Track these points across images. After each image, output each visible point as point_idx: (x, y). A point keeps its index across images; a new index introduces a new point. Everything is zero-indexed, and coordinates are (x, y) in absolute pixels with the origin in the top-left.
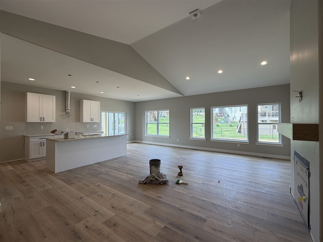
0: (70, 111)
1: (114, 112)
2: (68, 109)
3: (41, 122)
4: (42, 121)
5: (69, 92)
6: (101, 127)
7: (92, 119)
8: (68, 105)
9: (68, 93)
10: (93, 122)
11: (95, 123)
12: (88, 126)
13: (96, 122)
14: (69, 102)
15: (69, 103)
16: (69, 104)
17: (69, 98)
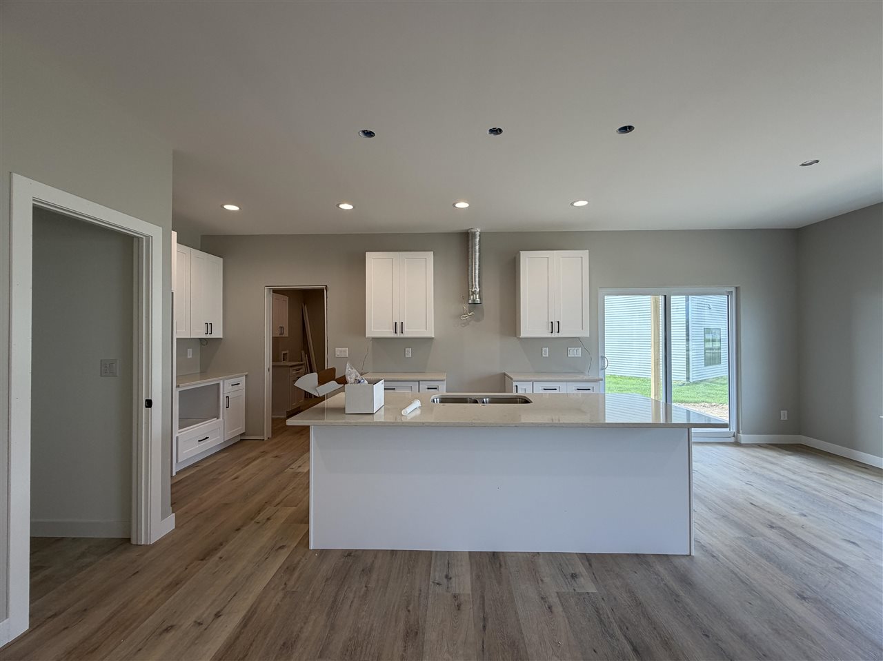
0: (480, 298)
1: (666, 291)
2: (474, 293)
3: (395, 336)
4: (399, 335)
5: (478, 234)
6: (603, 357)
7: (554, 326)
8: (475, 276)
9: (474, 234)
10: (557, 335)
11: (575, 341)
12: (546, 352)
13: (579, 338)
14: (477, 266)
15: (477, 271)
16: (477, 275)
17: (475, 251)
